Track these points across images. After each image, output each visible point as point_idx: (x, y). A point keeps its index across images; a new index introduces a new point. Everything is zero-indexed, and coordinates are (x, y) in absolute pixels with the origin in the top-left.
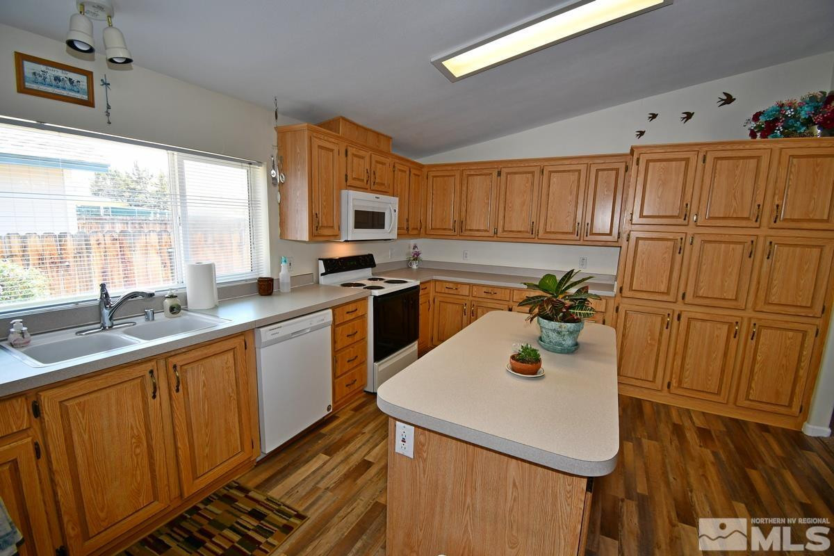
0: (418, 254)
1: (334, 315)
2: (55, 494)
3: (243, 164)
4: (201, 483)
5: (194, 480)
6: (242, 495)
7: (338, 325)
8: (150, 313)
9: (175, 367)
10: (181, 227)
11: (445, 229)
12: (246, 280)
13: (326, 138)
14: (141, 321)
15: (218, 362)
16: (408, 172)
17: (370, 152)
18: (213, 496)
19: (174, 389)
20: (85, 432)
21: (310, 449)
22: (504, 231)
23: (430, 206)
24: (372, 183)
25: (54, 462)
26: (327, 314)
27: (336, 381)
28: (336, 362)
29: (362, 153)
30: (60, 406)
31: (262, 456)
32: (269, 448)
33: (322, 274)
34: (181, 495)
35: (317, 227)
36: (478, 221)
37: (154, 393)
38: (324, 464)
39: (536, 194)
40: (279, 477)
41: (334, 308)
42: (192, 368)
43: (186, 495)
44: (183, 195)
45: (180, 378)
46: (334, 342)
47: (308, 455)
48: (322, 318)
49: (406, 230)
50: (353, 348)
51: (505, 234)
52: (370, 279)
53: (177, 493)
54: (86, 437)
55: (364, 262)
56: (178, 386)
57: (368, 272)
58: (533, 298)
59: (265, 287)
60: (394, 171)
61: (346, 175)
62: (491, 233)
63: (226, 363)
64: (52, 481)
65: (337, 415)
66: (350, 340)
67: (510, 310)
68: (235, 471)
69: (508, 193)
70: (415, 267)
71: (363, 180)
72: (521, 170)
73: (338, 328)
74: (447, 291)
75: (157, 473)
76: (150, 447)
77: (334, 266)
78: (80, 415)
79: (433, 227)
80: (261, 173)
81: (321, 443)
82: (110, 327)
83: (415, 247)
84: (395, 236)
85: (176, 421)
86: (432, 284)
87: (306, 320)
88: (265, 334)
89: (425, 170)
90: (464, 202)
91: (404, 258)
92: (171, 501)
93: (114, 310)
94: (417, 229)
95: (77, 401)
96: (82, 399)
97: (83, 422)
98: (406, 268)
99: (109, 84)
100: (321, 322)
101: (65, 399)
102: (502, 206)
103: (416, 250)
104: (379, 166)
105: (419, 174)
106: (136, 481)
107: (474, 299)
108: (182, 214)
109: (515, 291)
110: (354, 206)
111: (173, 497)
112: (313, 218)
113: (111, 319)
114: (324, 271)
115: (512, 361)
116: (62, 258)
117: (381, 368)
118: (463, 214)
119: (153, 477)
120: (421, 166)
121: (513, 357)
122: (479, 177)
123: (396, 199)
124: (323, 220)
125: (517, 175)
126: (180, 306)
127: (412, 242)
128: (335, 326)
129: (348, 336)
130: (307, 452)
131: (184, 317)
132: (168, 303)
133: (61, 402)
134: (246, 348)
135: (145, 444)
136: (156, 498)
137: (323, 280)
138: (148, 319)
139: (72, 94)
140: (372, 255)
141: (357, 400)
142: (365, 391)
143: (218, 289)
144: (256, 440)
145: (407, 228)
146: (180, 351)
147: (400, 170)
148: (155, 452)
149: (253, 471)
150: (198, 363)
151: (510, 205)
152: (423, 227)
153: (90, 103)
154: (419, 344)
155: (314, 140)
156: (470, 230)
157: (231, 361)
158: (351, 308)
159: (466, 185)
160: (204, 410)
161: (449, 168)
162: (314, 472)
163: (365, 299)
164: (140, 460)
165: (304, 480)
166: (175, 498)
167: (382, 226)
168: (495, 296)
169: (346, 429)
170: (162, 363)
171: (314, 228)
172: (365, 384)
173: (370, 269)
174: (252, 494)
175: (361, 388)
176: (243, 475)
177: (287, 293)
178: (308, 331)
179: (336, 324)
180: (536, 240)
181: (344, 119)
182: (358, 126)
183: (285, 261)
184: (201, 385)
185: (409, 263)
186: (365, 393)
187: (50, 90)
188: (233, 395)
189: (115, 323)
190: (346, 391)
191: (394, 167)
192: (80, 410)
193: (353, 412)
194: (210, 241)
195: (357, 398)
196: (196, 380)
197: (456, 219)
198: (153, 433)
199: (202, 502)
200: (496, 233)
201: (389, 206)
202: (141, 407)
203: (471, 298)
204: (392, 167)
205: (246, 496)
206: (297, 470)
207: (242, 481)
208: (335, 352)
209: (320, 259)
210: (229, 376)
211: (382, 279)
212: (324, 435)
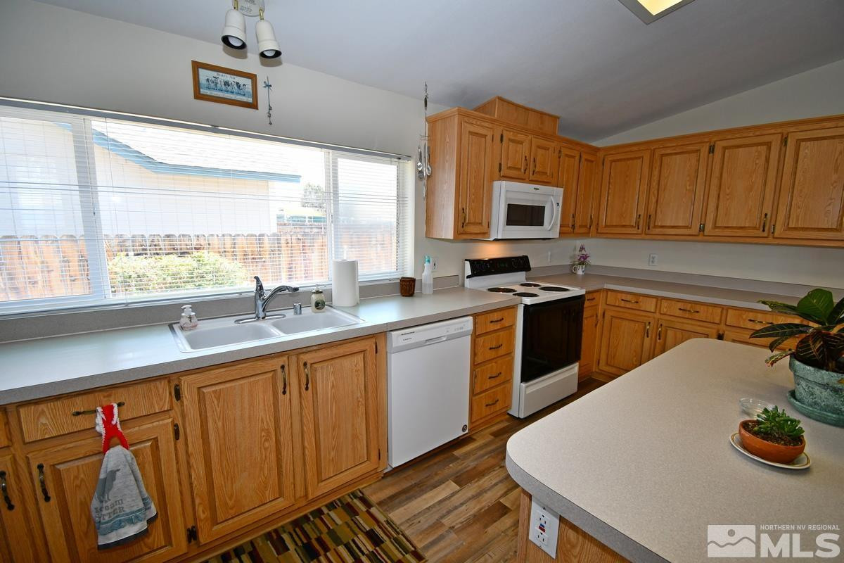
0: (585, 257)
1: (475, 324)
2: (190, 476)
3: (393, 159)
4: (326, 487)
5: (318, 483)
6: (363, 508)
7: (480, 335)
8: (299, 307)
9: (305, 364)
10: (332, 225)
11: (624, 226)
12: (390, 280)
13: (478, 123)
14: (290, 314)
15: (346, 363)
16: (577, 158)
17: (530, 137)
18: (337, 502)
19: (304, 387)
20: (219, 419)
21: (440, 472)
22: (715, 227)
23: (604, 199)
24: (531, 173)
25: (190, 444)
26: (467, 321)
27: (474, 398)
28: (476, 377)
29: (520, 137)
30: (199, 393)
31: (389, 469)
32: (396, 463)
33: (468, 277)
34: (306, 496)
35: (463, 224)
36: (673, 214)
37: (285, 388)
38: (453, 494)
39: (772, 173)
40: (403, 497)
41: (475, 316)
42: (322, 368)
43: (310, 497)
44: (336, 193)
45: (309, 376)
46: (474, 354)
47: (437, 478)
48: (462, 325)
49: (569, 228)
50: (496, 363)
51: (718, 232)
52: (523, 285)
53: (302, 493)
54: (220, 424)
55: (517, 264)
56: (307, 384)
57: (521, 276)
58: (781, 326)
59: (407, 288)
60: (559, 157)
61: (500, 165)
62: (695, 230)
63: (356, 366)
64: (188, 463)
65: (474, 437)
66: (493, 354)
67: (720, 337)
68: (362, 478)
69: (725, 175)
70: (580, 272)
71: (520, 169)
72: (747, 141)
73: (479, 339)
74: (623, 304)
75: (284, 469)
76: (277, 441)
77: (481, 268)
78: (216, 402)
79: (608, 224)
80: (410, 168)
81: (453, 467)
82: (263, 318)
83: (582, 248)
84: (557, 235)
85: (305, 420)
86: (602, 295)
87: (444, 326)
88: (397, 339)
89: (601, 155)
90: (654, 190)
91: (567, 262)
92: (295, 500)
93: (266, 302)
94: (586, 226)
95: (214, 388)
96: (217, 388)
97: (218, 410)
98: (569, 273)
99: (271, 86)
100: (460, 331)
101: (202, 385)
102: (714, 193)
103: (583, 252)
104: (540, 152)
105: (593, 159)
106: (264, 475)
107: (662, 317)
108: (334, 212)
109: (730, 311)
110: (506, 199)
111: (298, 495)
112: (460, 213)
113: (264, 310)
114: (470, 274)
115: (743, 431)
116: (260, 255)
117: (530, 390)
118: (652, 206)
119: (280, 473)
120: (597, 150)
121: (745, 425)
122: (678, 156)
123: (561, 191)
124: (469, 216)
125: (741, 149)
126: (324, 302)
127: (579, 243)
128: (476, 336)
129: (491, 349)
130: (436, 474)
131: (327, 313)
132: (314, 298)
133: (199, 388)
134: (376, 352)
135: (274, 439)
136: (281, 495)
137: (468, 282)
138: (296, 313)
139: (239, 98)
140: (527, 257)
141: (499, 423)
142: (508, 414)
143: (360, 287)
144: (382, 451)
145: (573, 226)
146: (311, 349)
147: (567, 155)
148: (283, 449)
149: (378, 483)
150: (329, 363)
151: (728, 191)
152: (595, 223)
153: (254, 106)
154: (580, 367)
155: (464, 125)
156: (662, 227)
157: (361, 364)
158: (496, 316)
159: (658, 169)
160: (332, 412)
161: (635, 148)
162: (441, 502)
163: (514, 307)
164: (268, 454)
165: (428, 509)
166: (300, 497)
167: (540, 223)
168: (697, 316)
169: (483, 456)
170: (294, 359)
171: (460, 225)
172: (509, 407)
173: (524, 273)
174: (373, 510)
175: (504, 410)
176: (369, 485)
177: (430, 295)
178: (445, 339)
179: (477, 334)
180: (770, 240)
181: (501, 99)
182: (517, 106)
183: (429, 261)
184: (330, 385)
185: (572, 268)
186: (508, 416)
187: (221, 94)
188: (361, 400)
189: (267, 314)
190: (485, 411)
191: (560, 151)
192: (215, 397)
193: (492, 437)
194: (374, 243)
195: (499, 420)
196: (325, 379)
197: (640, 212)
198: (282, 429)
199: (326, 506)
200: (702, 230)
201: (551, 199)
202: (272, 402)
203: (657, 316)
204: (557, 152)
205: (368, 512)
206: (423, 494)
207: (367, 493)
208: (474, 365)
209: (466, 260)
210: (358, 379)
211: (538, 285)
212: (457, 458)
